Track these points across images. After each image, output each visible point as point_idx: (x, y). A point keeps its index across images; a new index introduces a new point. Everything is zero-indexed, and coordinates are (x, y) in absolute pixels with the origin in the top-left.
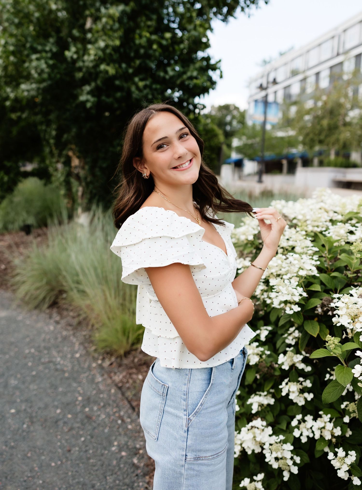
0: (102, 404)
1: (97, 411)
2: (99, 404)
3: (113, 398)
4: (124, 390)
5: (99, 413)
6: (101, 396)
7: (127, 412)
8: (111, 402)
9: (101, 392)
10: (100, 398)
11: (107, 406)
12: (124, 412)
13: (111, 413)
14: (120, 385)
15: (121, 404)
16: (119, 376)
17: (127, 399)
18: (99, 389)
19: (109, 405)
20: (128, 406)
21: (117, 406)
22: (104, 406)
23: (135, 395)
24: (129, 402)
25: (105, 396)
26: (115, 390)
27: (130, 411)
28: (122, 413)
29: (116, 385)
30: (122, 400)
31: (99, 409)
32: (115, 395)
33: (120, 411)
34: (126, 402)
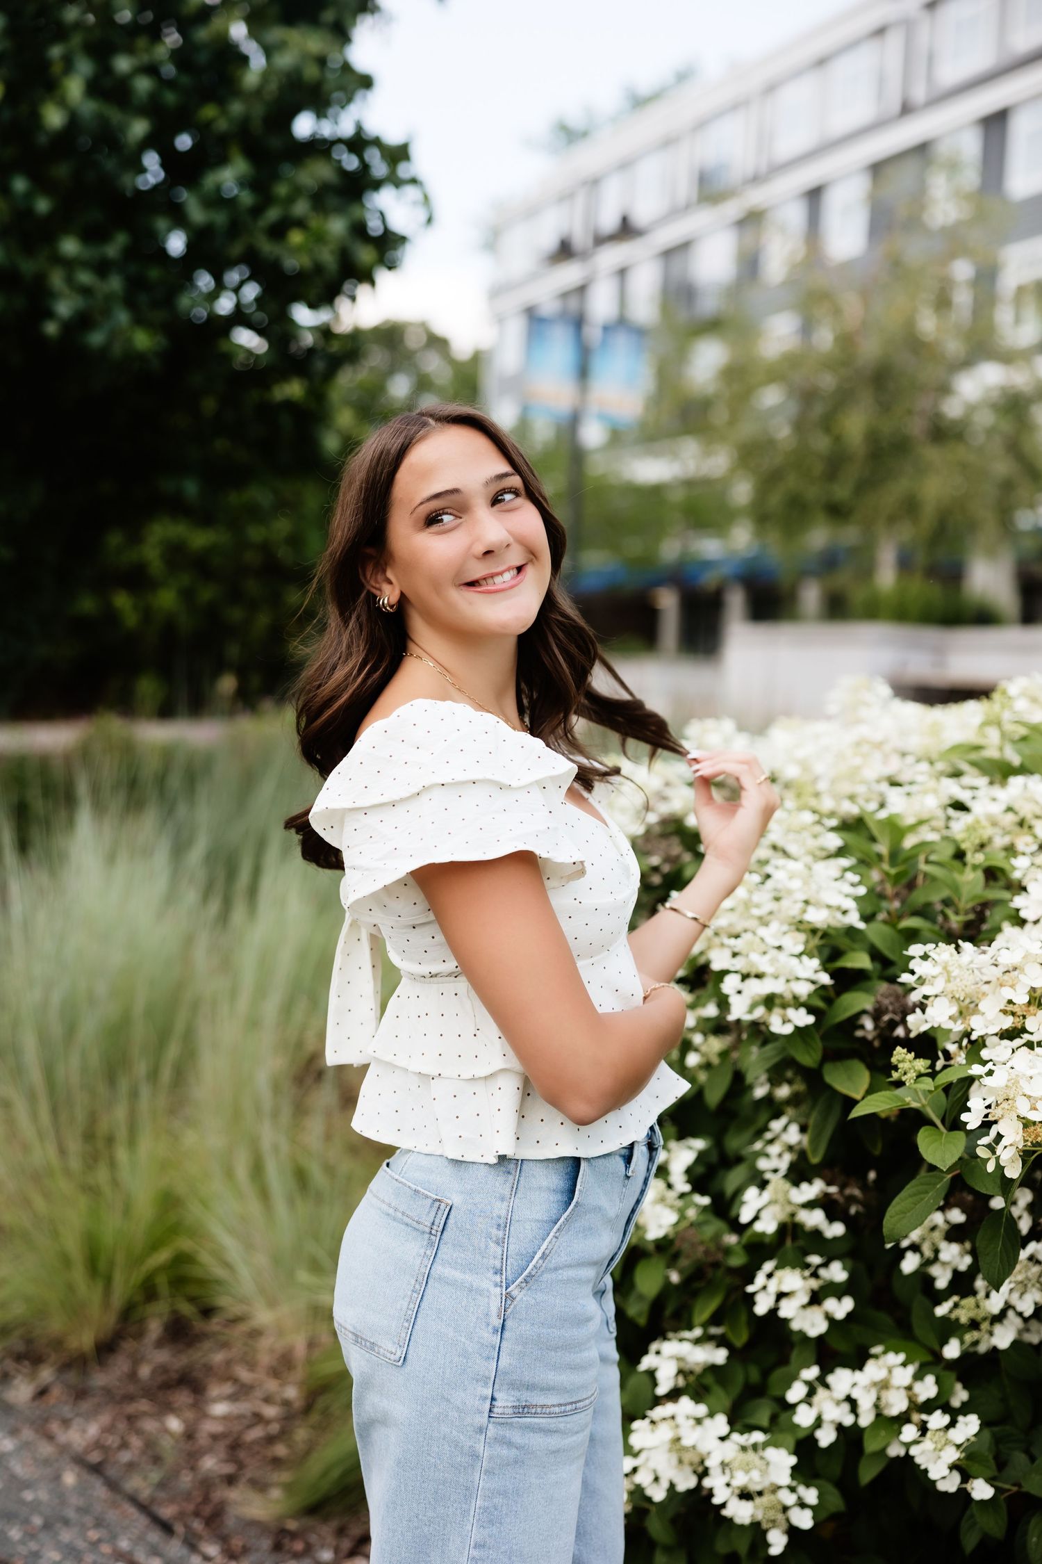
0: (37, 1521)
1: (22, 1542)
2: (26, 1521)
3: (75, 1500)
4: (112, 1472)
5: (33, 1546)
6: (28, 1496)
7: (140, 1539)
8: (71, 1514)
9: (26, 1485)
10: (23, 1502)
11: (58, 1525)
12: (130, 1539)
13: (81, 1544)
14: (95, 1457)
15: (112, 1516)
16: (84, 1431)
17: (133, 1500)
18: (13, 1477)
19: (66, 1522)
20: (142, 1521)
21: (99, 1523)
22: (47, 1526)
23: (162, 1485)
24: (144, 1508)
25: (43, 1495)
26: (78, 1475)
27: (155, 1536)
28: (124, 1544)
29: (80, 1461)
30: (114, 1505)
31: (31, 1535)
32: (82, 1489)
33: (113, 1538)
34: (131, 1510)
